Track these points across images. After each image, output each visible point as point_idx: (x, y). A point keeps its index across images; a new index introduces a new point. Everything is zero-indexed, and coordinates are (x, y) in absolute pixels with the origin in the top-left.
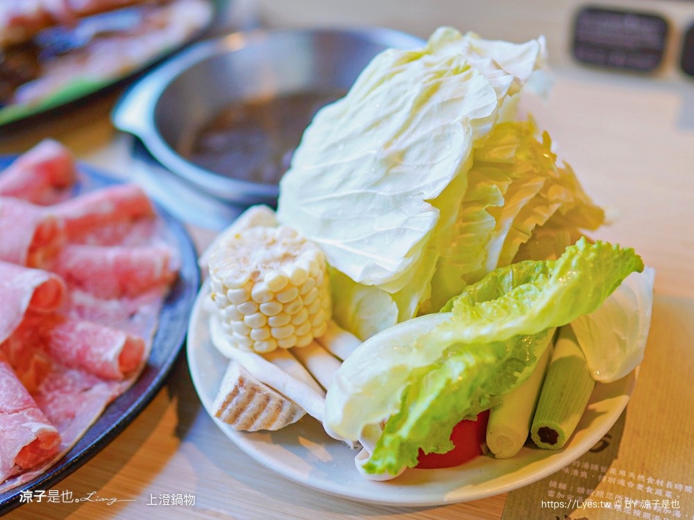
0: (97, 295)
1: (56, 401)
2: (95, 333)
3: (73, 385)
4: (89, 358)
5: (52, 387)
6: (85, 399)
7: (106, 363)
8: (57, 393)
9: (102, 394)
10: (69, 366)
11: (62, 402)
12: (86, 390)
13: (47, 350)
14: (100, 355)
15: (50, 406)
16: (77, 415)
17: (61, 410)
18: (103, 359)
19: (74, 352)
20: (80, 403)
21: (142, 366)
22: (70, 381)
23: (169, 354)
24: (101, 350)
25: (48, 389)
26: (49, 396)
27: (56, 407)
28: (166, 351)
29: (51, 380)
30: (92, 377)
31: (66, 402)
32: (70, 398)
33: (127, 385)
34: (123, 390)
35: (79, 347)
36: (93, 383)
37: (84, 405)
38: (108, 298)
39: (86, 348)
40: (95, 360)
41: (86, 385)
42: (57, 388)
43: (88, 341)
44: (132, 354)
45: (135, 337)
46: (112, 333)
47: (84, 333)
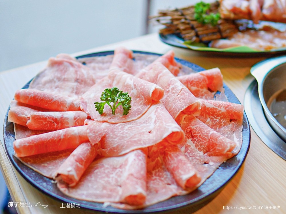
0: (196, 146)
1: (155, 181)
2: (185, 164)
3: (166, 178)
4: (176, 172)
5: (157, 174)
6: (165, 188)
7: (181, 179)
8: (158, 178)
9: (174, 190)
10: (168, 170)
11: (157, 183)
12: (169, 184)
13: (164, 158)
14: (181, 174)
15: (152, 182)
16: (159, 192)
17: (155, 186)
18: (181, 177)
19: (172, 166)
20: (163, 188)
21: (195, 188)
22: (165, 176)
23: (209, 191)
24: (182, 173)
25: (155, 175)
26: (154, 177)
27: (154, 184)
28: (208, 189)
29: (159, 171)
30: (174, 180)
31: (158, 184)
32: (161, 183)
33: (184, 192)
34: (182, 194)
35: (175, 165)
36: (173, 183)
37: (164, 190)
38: (200, 150)
39: (178, 168)
40: (178, 175)
41: (170, 182)
42: (159, 176)
43: (180, 165)
44: (194, 181)
45: (199, 176)
46: (190, 168)
47: (180, 161)
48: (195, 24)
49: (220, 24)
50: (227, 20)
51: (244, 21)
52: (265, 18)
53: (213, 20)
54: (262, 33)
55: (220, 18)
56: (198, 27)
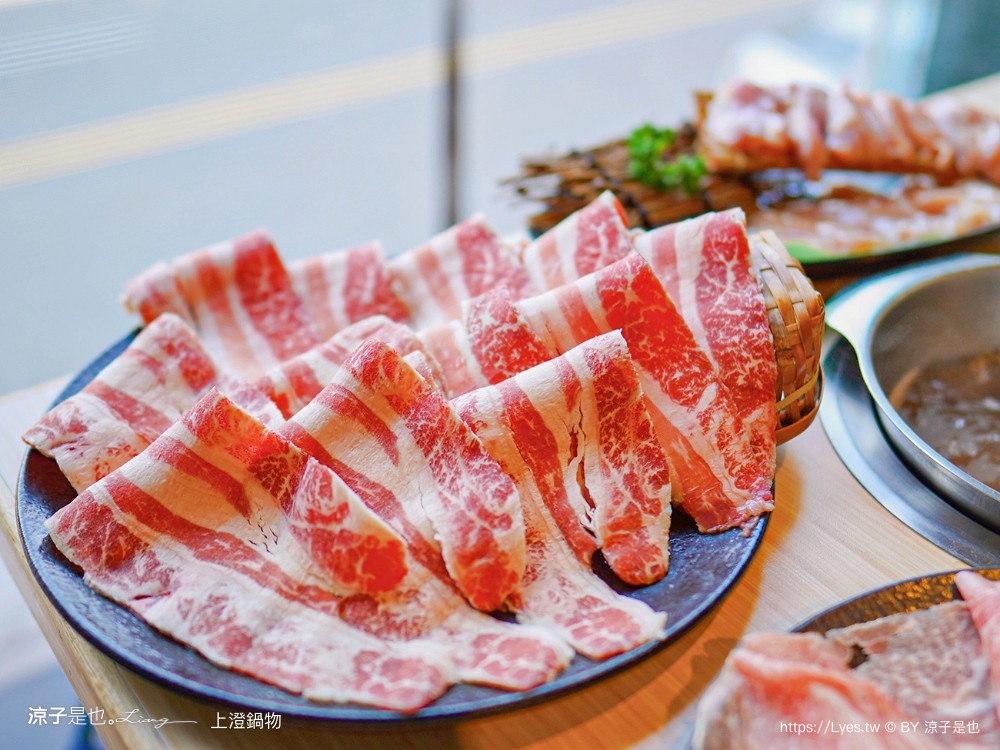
48: (635, 190)
49: (709, 188)
50: (725, 175)
51: (773, 175)
52: (837, 163)
53: (687, 177)
54: (833, 206)
55: (704, 171)
56: (645, 199)
